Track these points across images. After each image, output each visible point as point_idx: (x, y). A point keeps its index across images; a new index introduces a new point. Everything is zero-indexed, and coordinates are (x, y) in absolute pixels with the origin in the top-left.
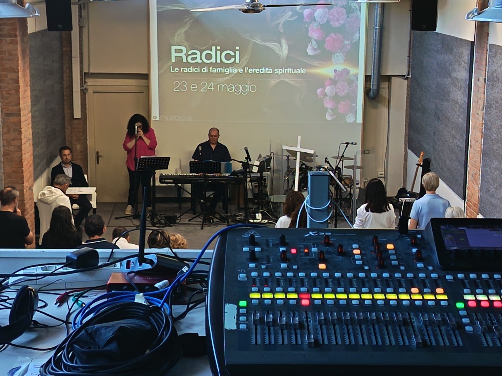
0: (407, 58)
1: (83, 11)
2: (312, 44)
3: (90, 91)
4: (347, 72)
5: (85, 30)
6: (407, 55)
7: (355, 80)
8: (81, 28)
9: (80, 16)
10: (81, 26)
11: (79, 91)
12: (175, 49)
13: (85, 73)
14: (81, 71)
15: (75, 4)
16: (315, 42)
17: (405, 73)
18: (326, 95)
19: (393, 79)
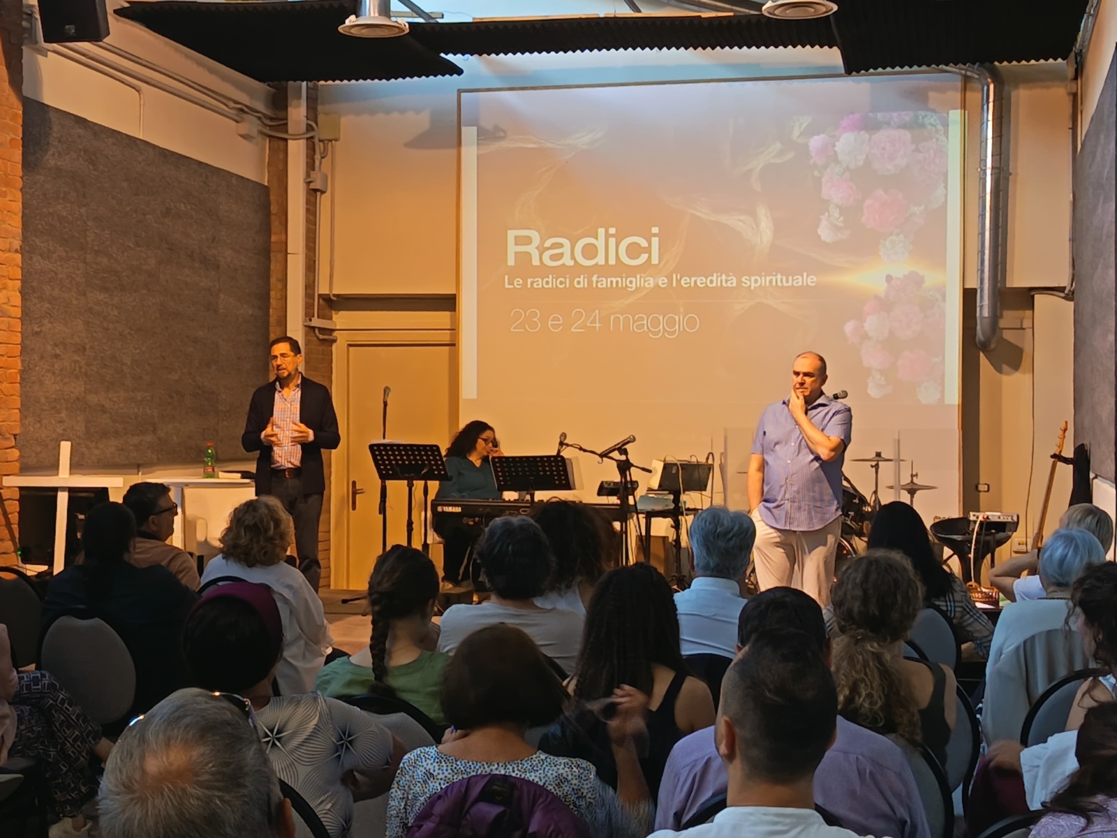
1: (318, 157)
2: (829, 216)
3: (342, 341)
4: (917, 280)
5: (325, 201)
7: (937, 300)
8: (313, 194)
9: (311, 166)
12: (516, 237)
14: (310, 286)
15: (296, 137)
16: (838, 210)
18: (865, 337)
19: (1038, 298)
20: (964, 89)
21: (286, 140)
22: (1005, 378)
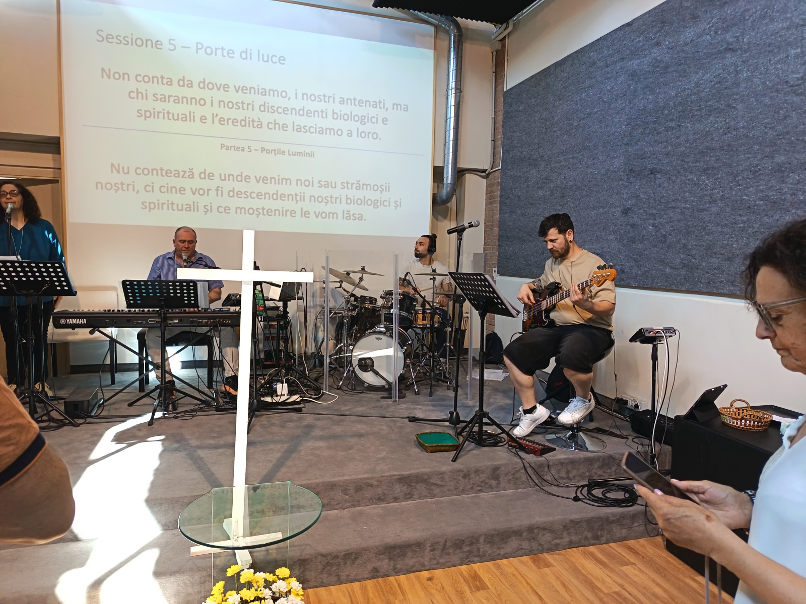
6: (491, 136)
17: (487, 166)
19: (468, 176)
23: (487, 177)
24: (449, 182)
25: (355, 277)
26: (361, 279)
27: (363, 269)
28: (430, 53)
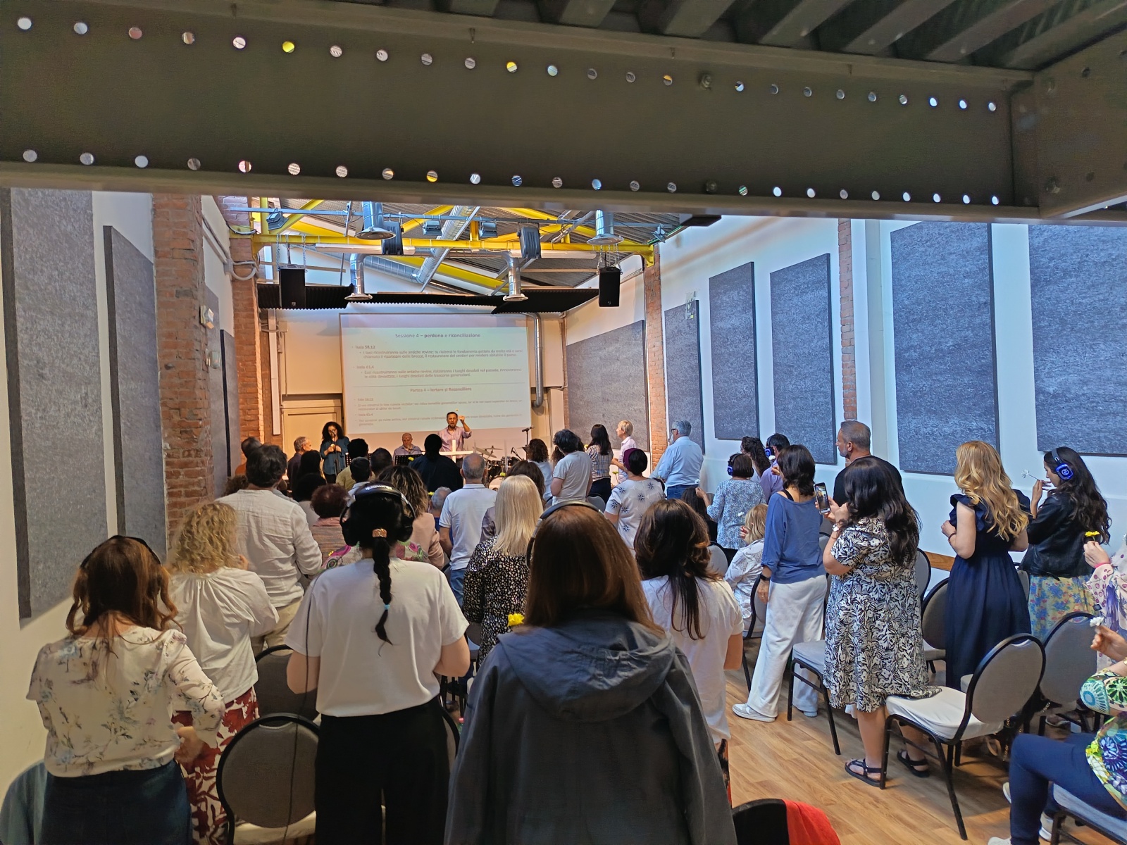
0: (562, 372)
1: (280, 338)
3: (286, 412)
5: (282, 356)
6: (562, 369)
7: (522, 391)
8: (279, 353)
9: (278, 343)
10: (279, 351)
11: (279, 409)
13: (283, 395)
14: (280, 392)
15: (273, 331)
17: (562, 385)
19: (552, 390)
20: (527, 320)
21: (268, 333)
22: (539, 417)
23: (562, 390)
24: (540, 396)
25: (489, 451)
26: (492, 452)
27: (493, 447)
28: (525, 329)
